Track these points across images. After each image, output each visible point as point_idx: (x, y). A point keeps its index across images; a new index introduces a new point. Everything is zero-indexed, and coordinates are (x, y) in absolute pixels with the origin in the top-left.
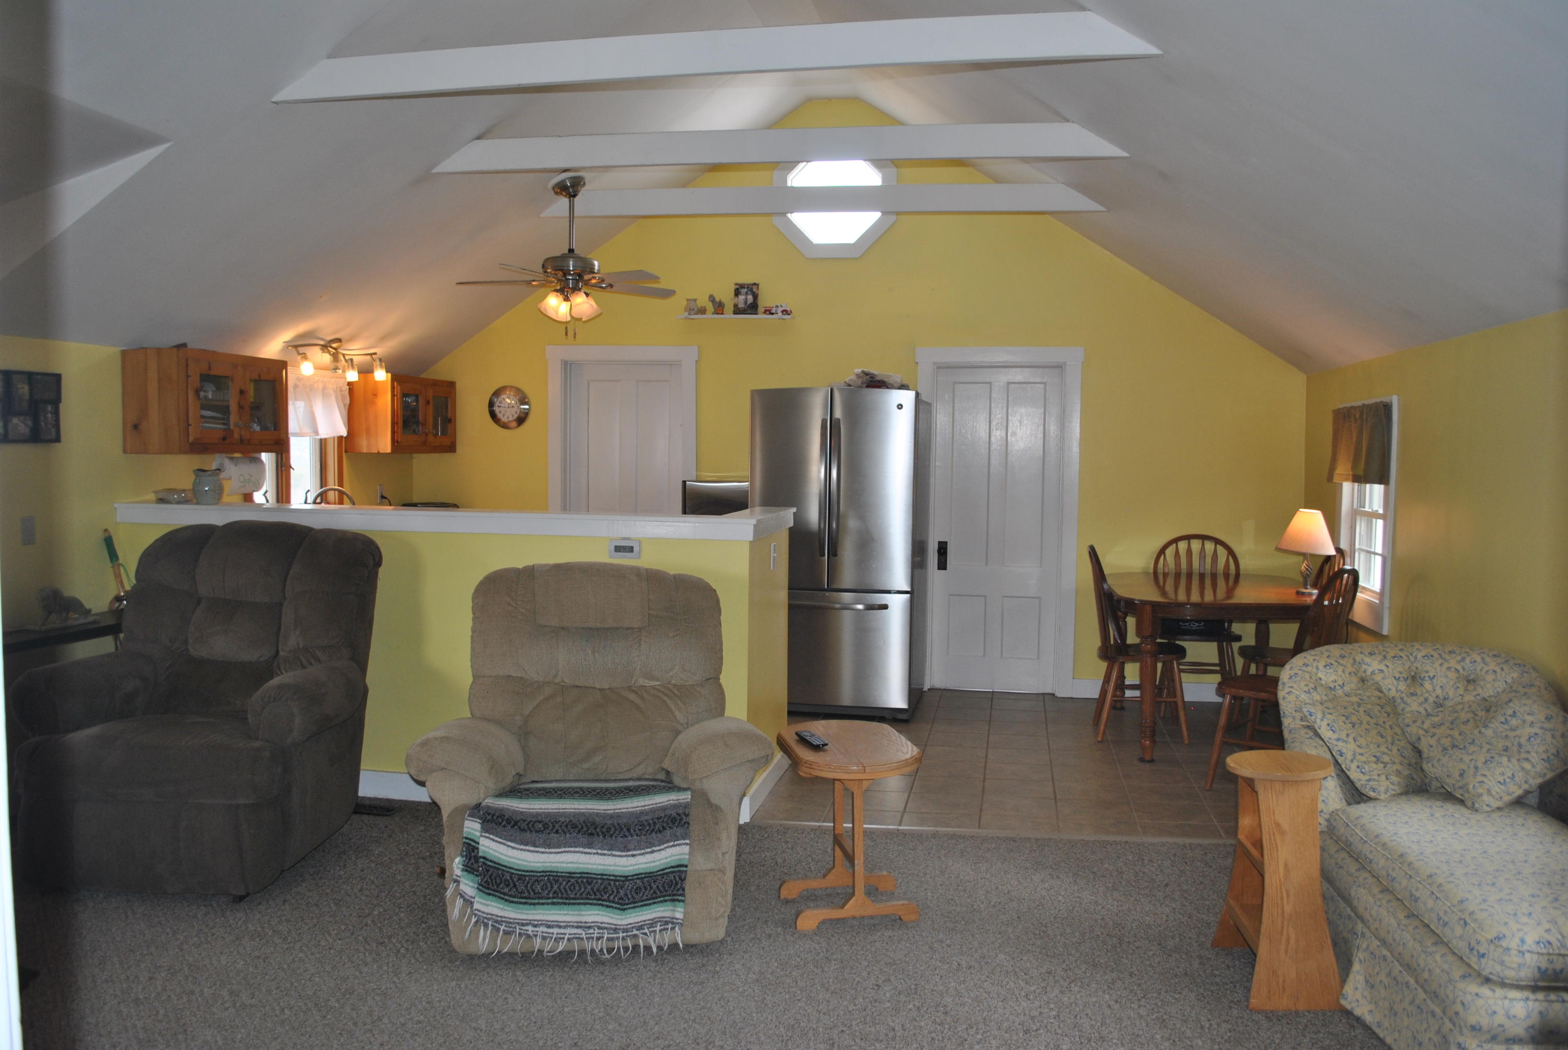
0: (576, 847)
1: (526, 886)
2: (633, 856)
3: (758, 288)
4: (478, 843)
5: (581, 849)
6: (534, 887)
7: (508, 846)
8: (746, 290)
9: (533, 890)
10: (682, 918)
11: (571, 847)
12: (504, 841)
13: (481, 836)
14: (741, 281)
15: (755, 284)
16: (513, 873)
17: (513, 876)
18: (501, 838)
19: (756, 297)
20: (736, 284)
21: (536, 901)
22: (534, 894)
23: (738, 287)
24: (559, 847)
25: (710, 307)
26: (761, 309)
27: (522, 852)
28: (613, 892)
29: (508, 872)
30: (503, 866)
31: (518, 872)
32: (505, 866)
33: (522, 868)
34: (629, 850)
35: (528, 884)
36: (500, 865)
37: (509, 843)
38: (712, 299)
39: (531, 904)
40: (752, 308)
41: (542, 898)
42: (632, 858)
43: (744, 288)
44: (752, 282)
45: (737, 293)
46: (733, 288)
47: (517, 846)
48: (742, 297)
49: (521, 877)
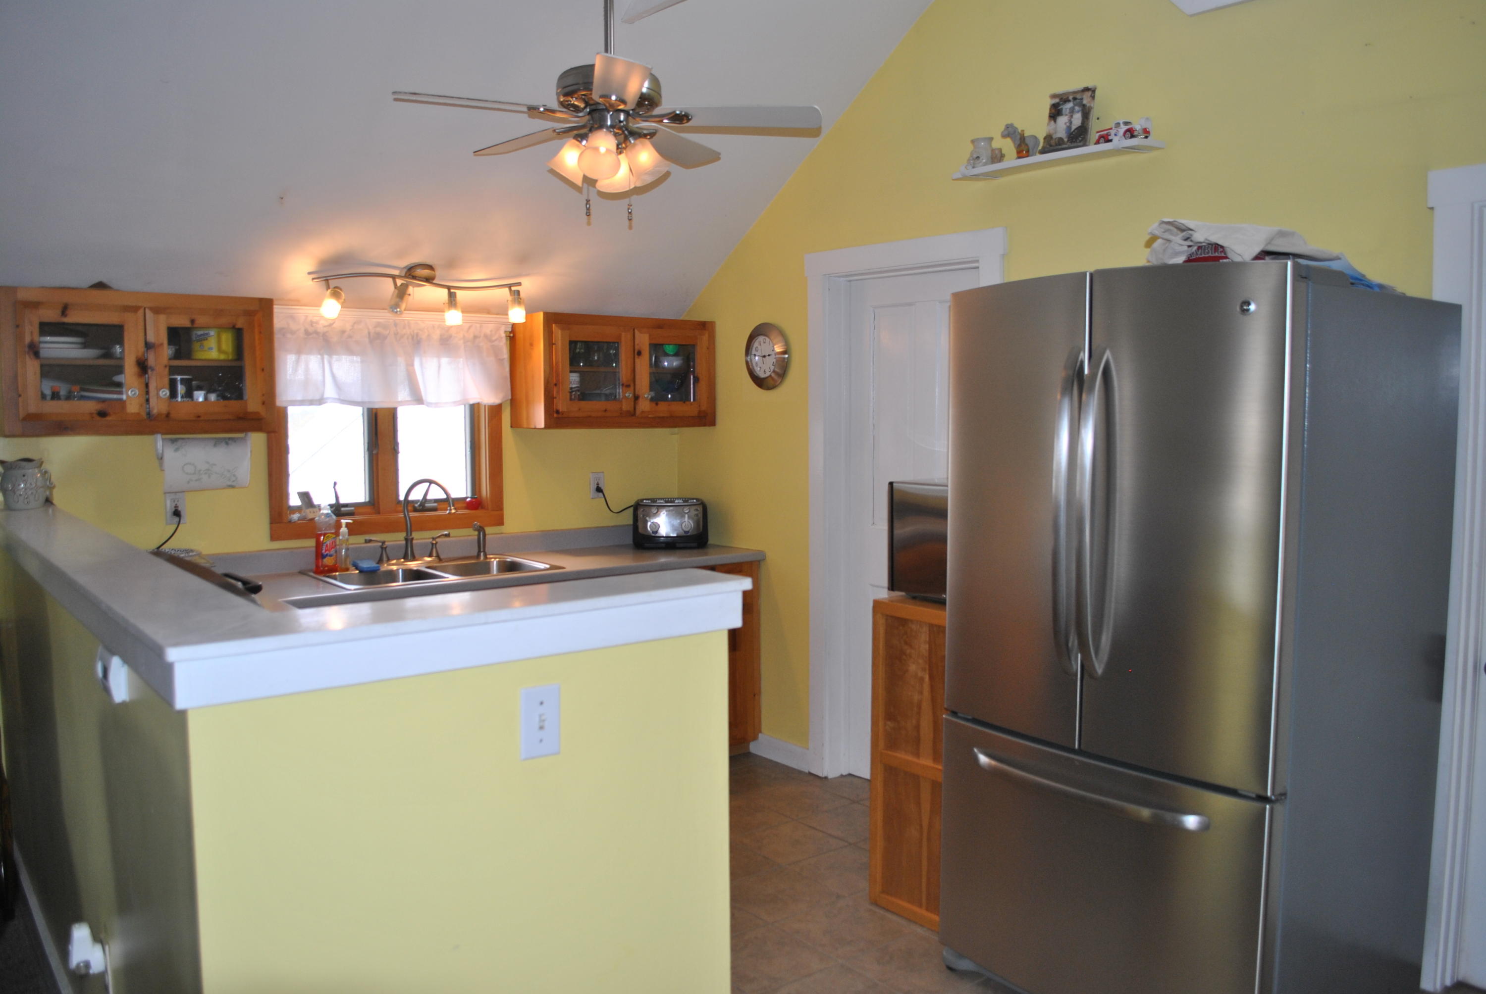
3: (1093, 97)
8: (1070, 105)
14: (1061, 89)
15: (1087, 89)
19: (1086, 113)
20: (1054, 96)
23: (1057, 100)
25: (1008, 147)
26: (1093, 136)
38: (1010, 132)
40: (1078, 136)
43: (1067, 101)
44: (1080, 86)
45: (1055, 113)
46: (1046, 104)
48: (1062, 120)
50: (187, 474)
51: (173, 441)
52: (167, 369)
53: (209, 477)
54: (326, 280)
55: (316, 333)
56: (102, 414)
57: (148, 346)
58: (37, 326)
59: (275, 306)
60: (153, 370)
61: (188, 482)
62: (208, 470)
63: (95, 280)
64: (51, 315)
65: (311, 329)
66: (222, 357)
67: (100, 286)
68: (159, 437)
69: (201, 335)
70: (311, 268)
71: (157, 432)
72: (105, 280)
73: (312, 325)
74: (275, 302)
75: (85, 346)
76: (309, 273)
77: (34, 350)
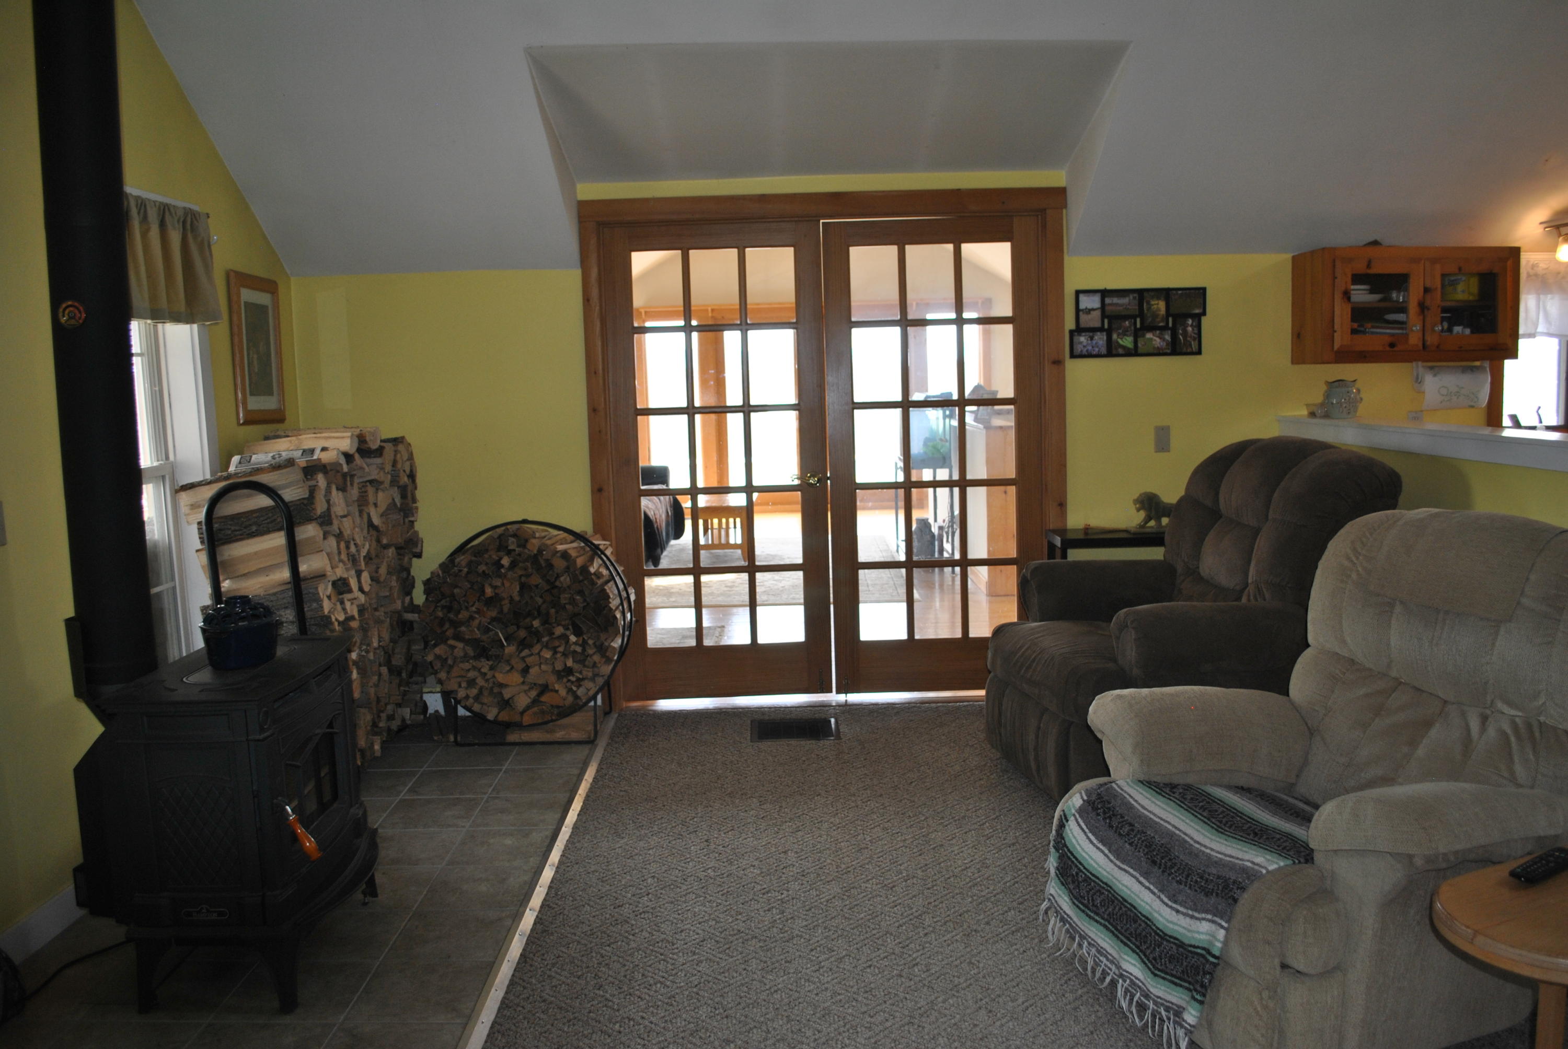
0: (1135, 870)
1: (1088, 892)
2: (1178, 911)
4: (1067, 821)
5: (1138, 875)
6: (1094, 897)
7: (1088, 838)
9: (1093, 900)
10: (1192, 1023)
11: (1132, 868)
12: (1087, 830)
13: (1074, 815)
16: (1081, 871)
17: (1080, 874)
18: (1087, 826)
21: (1092, 915)
22: (1093, 905)
24: (1123, 862)
27: (1097, 851)
28: (1151, 945)
29: (1076, 866)
30: (1075, 857)
31: (1086, 872)
32: (1077, 859)
33: (1091, 870)
34: (1175, 902)
35: (1090, 890)
36: (1072, 854)
37: (1090, 835)
39: (1087, 915)
41: (1097, 914)
42: (1174, 913)
47: (1095, 841)
49: (1087, 879)
50: (1443, 395)
51: (1431, 368)
52: (1440, 309)
53: (1458, 398)
54: (1558, 227)
55: (1536, 275)
56: (1392, 345)
57: (1426, 290)
58: (1350, 277)
59: (1522, 253)
60: (1428, 309)
61: (1441, 402)
62: (1458, 392)
63: (1371, 239)
64: (1360, 268)
65: (1532, 272)
66: (1471, 298)
67: (1375, 243)
68: (1420, 363)
69: (1453, 281)
70: (1544, 218)
71: (1419, 360)
72: (1378, 239)
73: (1532, 269)
74: (1522, 250)
75: (1372, 292)
76: (1541, 223)
77: (1347, 295)
